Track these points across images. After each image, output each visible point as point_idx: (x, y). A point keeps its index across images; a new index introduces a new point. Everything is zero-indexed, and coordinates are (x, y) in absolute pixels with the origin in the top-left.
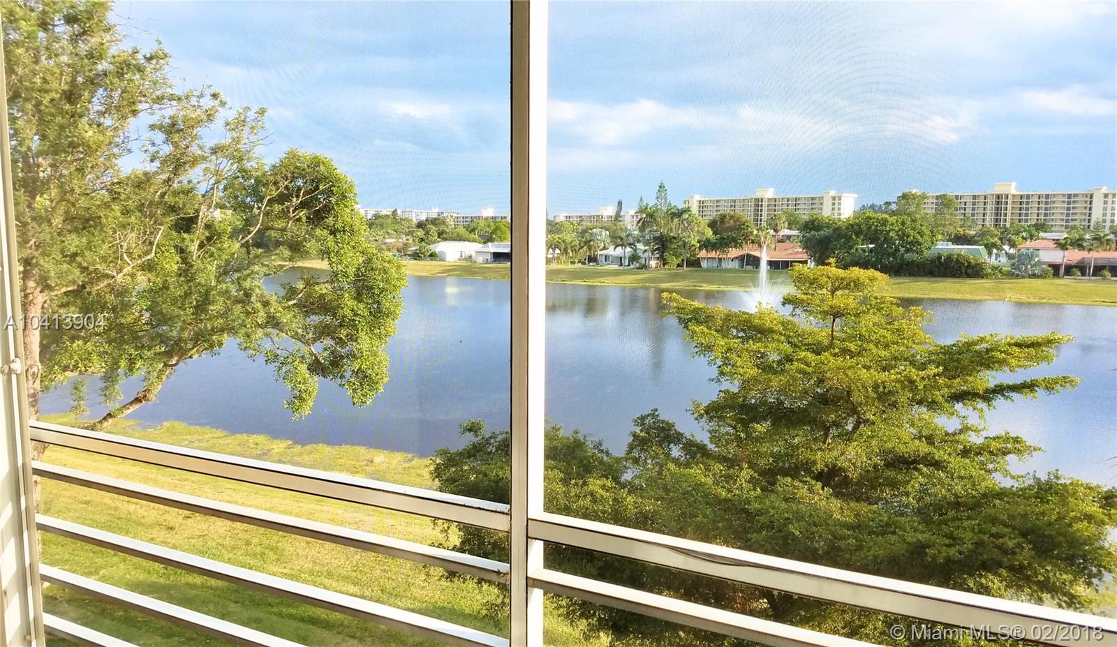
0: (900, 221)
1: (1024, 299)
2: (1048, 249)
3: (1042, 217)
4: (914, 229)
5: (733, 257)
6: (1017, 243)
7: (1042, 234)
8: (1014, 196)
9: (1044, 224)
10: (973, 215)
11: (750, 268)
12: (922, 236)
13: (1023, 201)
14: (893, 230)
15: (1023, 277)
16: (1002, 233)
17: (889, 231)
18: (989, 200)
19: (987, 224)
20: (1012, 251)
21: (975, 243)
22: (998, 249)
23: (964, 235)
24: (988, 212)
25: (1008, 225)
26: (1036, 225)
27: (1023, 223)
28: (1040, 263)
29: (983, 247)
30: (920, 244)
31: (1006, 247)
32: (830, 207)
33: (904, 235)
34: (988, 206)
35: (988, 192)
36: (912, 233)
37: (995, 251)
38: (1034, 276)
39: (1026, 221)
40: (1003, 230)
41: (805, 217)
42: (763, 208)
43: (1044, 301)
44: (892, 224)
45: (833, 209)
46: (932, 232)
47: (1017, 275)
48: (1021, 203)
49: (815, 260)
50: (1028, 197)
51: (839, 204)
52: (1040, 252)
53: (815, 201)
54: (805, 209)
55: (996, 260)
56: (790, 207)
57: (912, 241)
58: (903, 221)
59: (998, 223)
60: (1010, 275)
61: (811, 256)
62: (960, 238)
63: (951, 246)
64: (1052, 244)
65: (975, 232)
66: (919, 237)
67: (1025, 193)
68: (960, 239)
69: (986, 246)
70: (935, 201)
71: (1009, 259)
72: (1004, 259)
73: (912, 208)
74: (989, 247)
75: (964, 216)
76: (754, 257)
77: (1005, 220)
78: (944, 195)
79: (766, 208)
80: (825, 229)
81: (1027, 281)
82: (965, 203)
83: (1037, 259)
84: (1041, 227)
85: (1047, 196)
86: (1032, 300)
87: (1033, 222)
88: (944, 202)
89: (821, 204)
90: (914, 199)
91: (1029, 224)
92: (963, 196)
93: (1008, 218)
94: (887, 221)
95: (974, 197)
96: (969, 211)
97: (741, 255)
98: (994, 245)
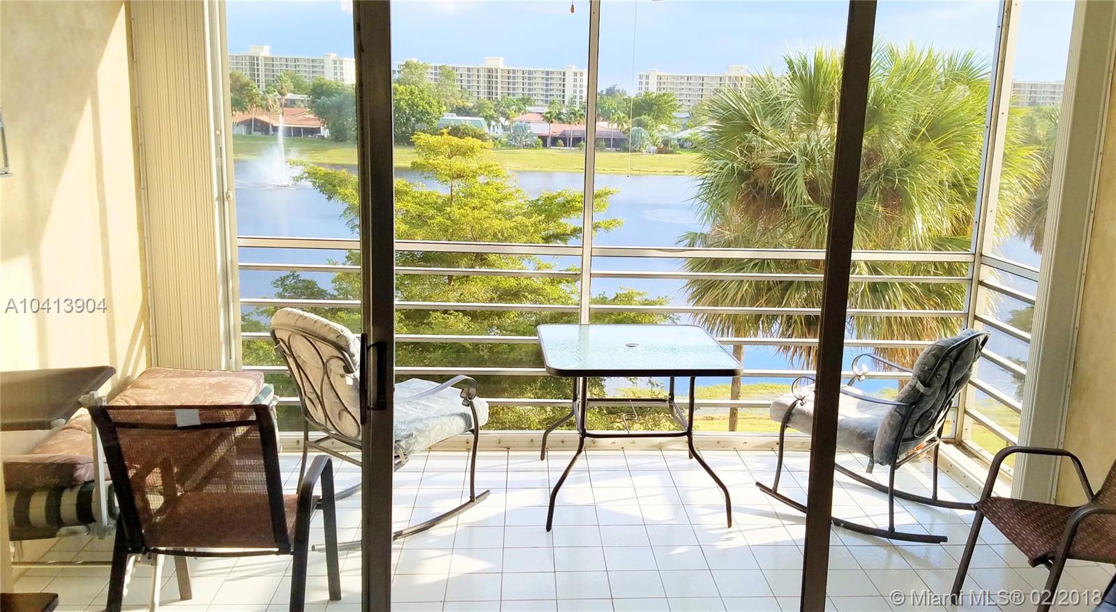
0: (409, 90)
1: (522, 168)
2: (537, 122)
3: (526, 92)
4: (422, 99)
5: (238, 121)
6: (511, 116)
7: (528, 108)
8: (502, 70)
9: (529, 99)
10: (469, 87)
11: (259, 134)
12: (431, 107)
13: (510, 74)
14: (403, 99)
15: (519, 148)
16: (496, 105)
17: (400, 100)
18: (481, 73)
19: (482, 96)
20: (507, 123)
21: (475, 115)
22: (496, 121)
23: (463, 107)
24: (481, 85)
25: (499, 97)
26: (523, 99)
27: (511, 97)
28: (531, 135)
29: (483, 119)
30: (429, 114)
31: (502, 119)
32: (332, 71)
33: (414, 104)
34: (481, 79)
35: (480, 66)
36: (421, 103)
37: (493, 123)
38: (527, 146)
39: (514, 95)
40: (496, 103)
41: (308, 82)
42: (260, 67)
43: (536, 169)
44: (402, 93)
45: (336, 74)
46: (438, 103)
47: (514, 146)
48: (509, 78)
49: (328, 127)
50: (514, 72)
51: (342, 68)
52: (531, 124)
53: (315, 64)
54: (306, 71)
55: (494, 131)
56: (289, 68)
57: (422, 112)
58: (411, 91)
59: (491, 96)
60: (508, 145)
61: (324, 124)
62: (460, 109)
63: (455, 117)
64: (540, 118)
65: (472, 105)
66: (428, 107)
67: (511, 68)
68: (461, 111)
69: (486, 118)
70: (434, 71)
71: (504, 130)
72: (500, 131)
73: (416, 79)
74: (488, 118)
75: (461, 88)
76: (262, 122)
77: (497, 94)
78: (444, 66)
79: (263, 67)
80: (335, 95)
81: (522, 150)
82: (461, 75)
83: (529, 131)
84: (526, 101)
85: (530, 72)
86: (527, 169)
87: (521, 96)
88: (444, 74)
89: (323, 67)
90: (417, 68)
91: (516, 97)
92: (459, 68)
93: (499, 91)
94: (398, 90)
95: (469, 70)
96: (465, 84)
97: (247, 120)
98: (492, 117)
